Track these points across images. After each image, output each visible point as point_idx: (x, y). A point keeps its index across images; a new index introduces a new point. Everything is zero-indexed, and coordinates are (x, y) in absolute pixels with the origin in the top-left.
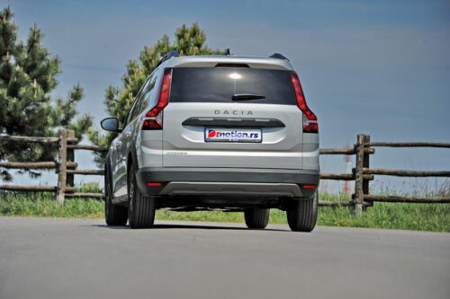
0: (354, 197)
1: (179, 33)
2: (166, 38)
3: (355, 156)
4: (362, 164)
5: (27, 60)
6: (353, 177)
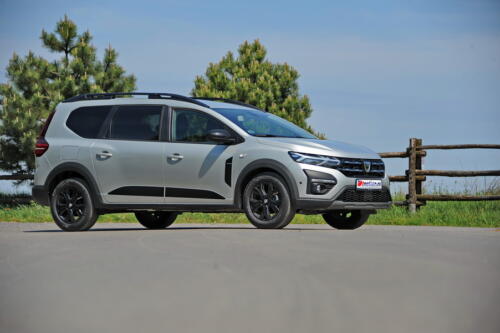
0: (408, 197)
1: (242, 49)
2: (230, 55)
3: (407, 159)
4: (414, 166)
5: (104, 79)
6: (405, 179)
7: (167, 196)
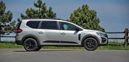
0: (124, 43)
1: (83, 6)
2: (80, 8)
3: (124, 33)
4: (126, 35)
5: (49, 14)
6: (124, 38)
7: (61, 43)
